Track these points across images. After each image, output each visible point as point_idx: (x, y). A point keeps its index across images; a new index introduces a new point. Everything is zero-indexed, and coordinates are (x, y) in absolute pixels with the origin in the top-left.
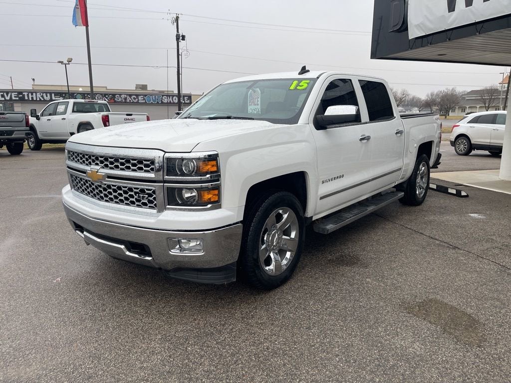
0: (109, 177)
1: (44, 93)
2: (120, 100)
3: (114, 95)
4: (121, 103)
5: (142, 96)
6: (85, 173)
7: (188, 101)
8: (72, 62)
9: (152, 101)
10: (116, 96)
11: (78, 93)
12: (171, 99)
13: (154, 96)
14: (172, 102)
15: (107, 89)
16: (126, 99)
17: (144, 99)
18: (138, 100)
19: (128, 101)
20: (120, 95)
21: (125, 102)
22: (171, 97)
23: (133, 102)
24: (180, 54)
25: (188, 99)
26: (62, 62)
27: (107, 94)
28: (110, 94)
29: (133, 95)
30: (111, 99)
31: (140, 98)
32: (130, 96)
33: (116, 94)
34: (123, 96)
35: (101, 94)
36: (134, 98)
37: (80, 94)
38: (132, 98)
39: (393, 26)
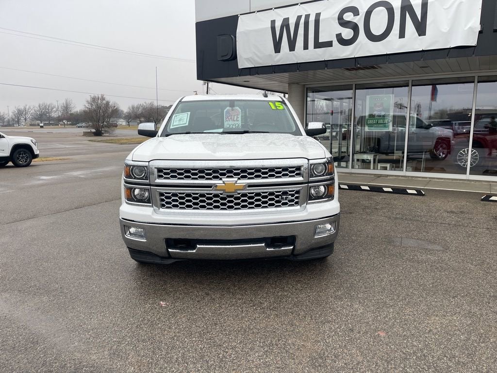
0: (249, 186)
6: (210, 187)
39: (222, 56)
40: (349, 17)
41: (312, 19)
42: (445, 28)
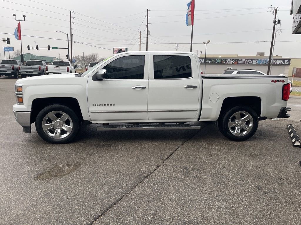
1: (202, 59)
2: (241, 62)
3: (238, 60)
4: (241, 64)
5: (255, 60)
7: (288, 63)
8: (210, 42)
9: (261, 63)
10: (239, 60)
11: (218, 59)
12: (275, 61)
13: (263, 60)
14: (275, 63)
15: (238, 56)
16: (244, 62)
17: (256, 62)
18: (252, 62)
19: (246, 63)
20: (241, 59)
21: (244, 64)
22: (275, 60)
23: (249, 64)
24: (275, 32)
25: (288, 62)
26: (204, 43)
27: (234, 59)
28: (236, 59)
29: (250, 59)
30: (236, 62)
31: (254, 61)
32: (248, 60)
33: (239, 59)
34: (243, 60)
35: (231, 59)
36: (250, 61)
37: (219, 59)
38: (249, 61)
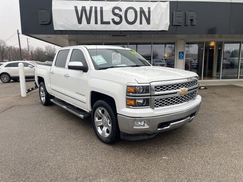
0: (188, 91)
39: (43, 22)
40: (117, 11)
41: (99, 9)
42: (157, 22)
